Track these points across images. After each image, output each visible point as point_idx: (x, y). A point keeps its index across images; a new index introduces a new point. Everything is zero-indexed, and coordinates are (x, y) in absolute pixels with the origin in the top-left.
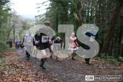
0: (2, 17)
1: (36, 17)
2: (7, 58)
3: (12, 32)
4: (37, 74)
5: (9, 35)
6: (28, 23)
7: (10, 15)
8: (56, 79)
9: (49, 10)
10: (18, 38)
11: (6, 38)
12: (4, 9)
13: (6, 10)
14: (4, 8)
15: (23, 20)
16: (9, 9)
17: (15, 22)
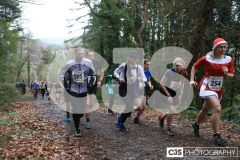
0: (8, 43)
1: (66, 42)
2: (18, 111)
3: (25, 68)
4: (68, 139)
5: (19, 73)
6: (53, 53)
7: (22, 39)
8: (101, 147)
9: (87, 30)
10: (36, 77)
11: (16, 78)
12: (11, 29)
13: (14, 31)
14: (12, 26)
15: (45, 47)
16: (20, 29)
17: (30, 50)
